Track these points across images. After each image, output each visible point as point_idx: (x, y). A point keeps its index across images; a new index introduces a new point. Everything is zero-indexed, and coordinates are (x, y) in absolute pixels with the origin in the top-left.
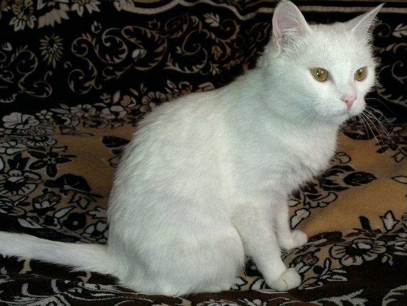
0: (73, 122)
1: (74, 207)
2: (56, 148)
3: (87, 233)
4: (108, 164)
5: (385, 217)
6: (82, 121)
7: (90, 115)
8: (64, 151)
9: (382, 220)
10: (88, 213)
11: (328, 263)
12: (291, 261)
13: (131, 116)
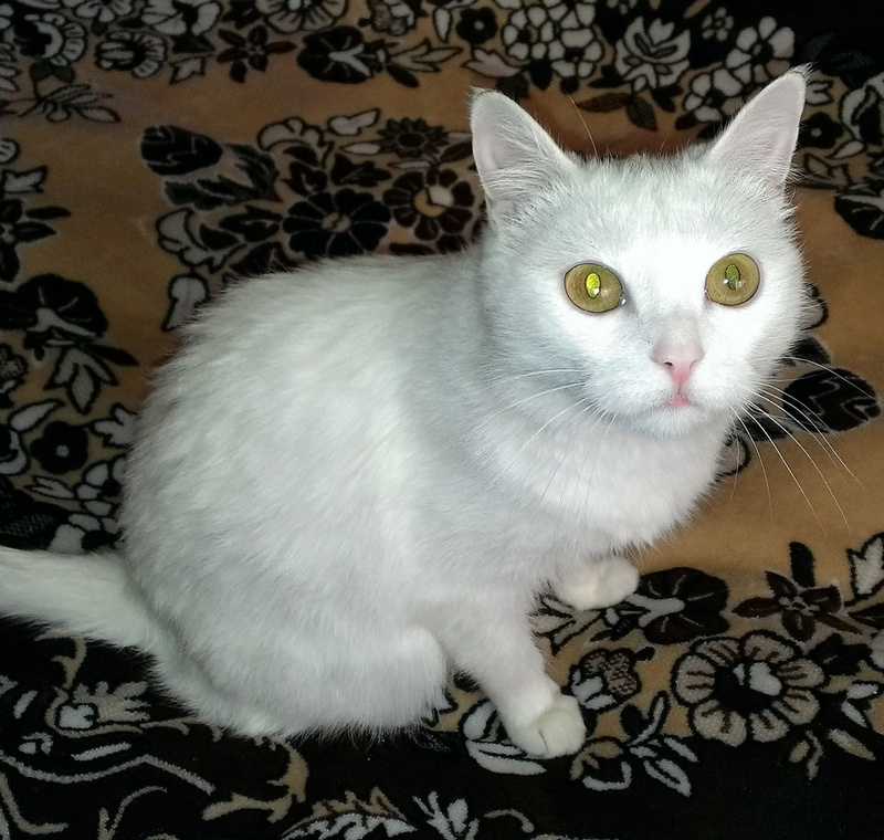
0: (69, 46)
1: (60, 404)
2: (18, 175)
3: (90, 485)
4: (152, 238)
5: (861, 555)
6: (94, 40)
7: (117, 16)
8: (37, 188)
9: (852, 563)
10: (91, 425)
11: (660, 706)
12: (576, 661)
13: (230, 27)
